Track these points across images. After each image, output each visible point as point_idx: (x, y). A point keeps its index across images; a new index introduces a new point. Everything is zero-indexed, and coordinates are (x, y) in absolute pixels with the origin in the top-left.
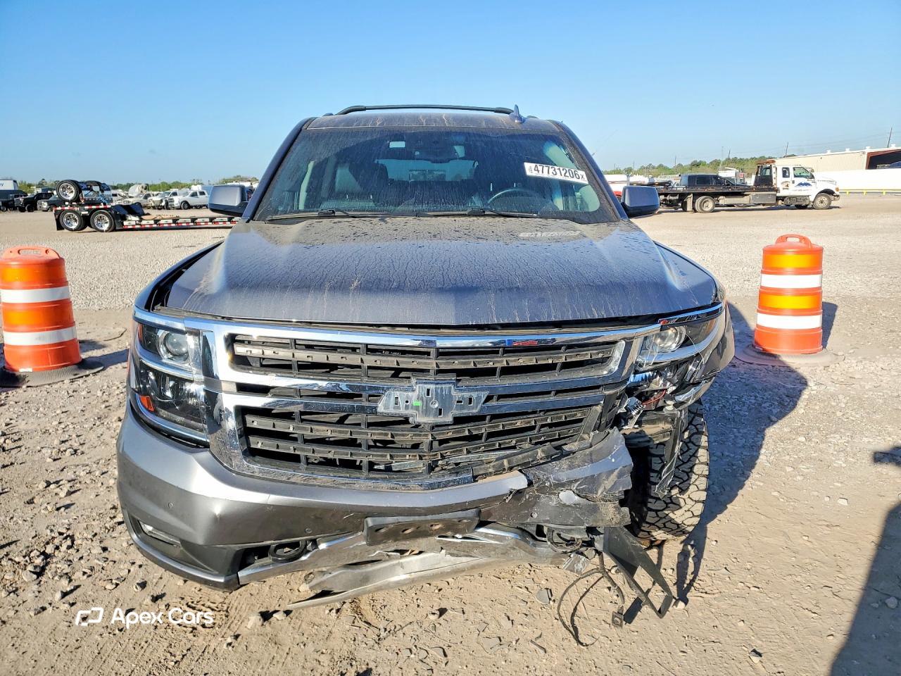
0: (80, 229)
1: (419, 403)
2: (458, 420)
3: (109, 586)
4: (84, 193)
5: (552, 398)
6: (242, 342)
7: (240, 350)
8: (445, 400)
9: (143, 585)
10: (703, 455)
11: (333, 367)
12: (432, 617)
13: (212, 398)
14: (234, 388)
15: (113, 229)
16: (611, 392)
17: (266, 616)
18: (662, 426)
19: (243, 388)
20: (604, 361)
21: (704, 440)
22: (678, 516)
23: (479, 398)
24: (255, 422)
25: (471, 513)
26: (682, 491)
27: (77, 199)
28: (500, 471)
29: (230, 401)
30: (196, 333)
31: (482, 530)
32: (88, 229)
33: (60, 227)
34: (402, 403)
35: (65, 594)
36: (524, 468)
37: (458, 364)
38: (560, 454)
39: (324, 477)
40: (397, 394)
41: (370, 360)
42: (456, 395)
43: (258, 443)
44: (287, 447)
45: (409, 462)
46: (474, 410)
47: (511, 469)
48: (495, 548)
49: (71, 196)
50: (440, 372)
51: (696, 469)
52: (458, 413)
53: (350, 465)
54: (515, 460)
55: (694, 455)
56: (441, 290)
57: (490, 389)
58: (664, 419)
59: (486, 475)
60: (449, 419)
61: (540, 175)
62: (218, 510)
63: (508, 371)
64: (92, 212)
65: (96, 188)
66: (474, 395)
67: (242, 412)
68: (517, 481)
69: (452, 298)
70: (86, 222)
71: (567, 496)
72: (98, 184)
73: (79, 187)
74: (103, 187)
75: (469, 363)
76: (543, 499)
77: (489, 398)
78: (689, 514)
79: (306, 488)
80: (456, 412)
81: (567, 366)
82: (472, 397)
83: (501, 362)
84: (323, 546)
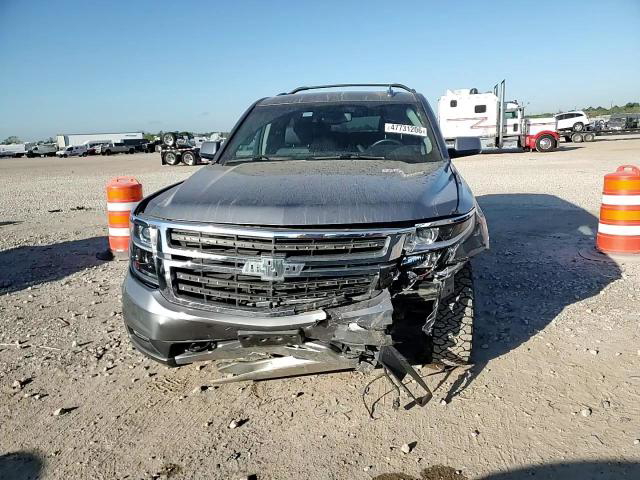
0: (176, 163)
1: (264, 269)
2: (287, 280)
3: (131, 367)
4: (179, 140)
5: (346, 269)
6: (176, 233)
7: (175, 237)
8: (279, 268)
9: (147, 368)
10: (469, 311)
11: (227, 248)
12: (294, 396)
13: (160, 262)
14: (170, 257)
15: (195, 164)
16: (385, 267)
17: (204, 388)
18: (432, 290)
19: (175, 257)
20: (379, 249)
21: (470, 302)
22: (454, 350)
23: (299, 267)
24: (181, 276)
25: (296, 332)
26: (455, 334)
27: (174, 145)
28: (310, 309)
29: (168, 264)
30: (154, 227)
31: (307, 344)
32: (180, 163)
33: (164, 163)
34: (255, 268)
35: (108, 369)
36: (325, 308)
37: (287, 247)
38: (348, 301)
39: (218, 308)
40: (252, 263)
41: (239, 244)
42: (286, 265)
43: (183, 287)
44: (197, 290)
45: (262, 302)
46: (297, 275)
47: (317, 308)
48: (317, 354)
49: (171, 143)
50: (276, 252)
51: (464, 320)
52: (287, 275)
53: (232, 302)
54: (320, 304)
55: (463, 311)
56: (278, 206)
57: (306, 263)
58: (434, 286)
59: (303, 311)
60: (282, 278)
61: (394, 131)
62: (162, 321)
63: (318, 253)
64: (183, 152)
65: (186, 137)
66: (296, 265)
67: (174, 270)
68: (321, 315)
69: (282, 210)
70: (179, 159)
71: (354, 327)
72: (187, 134)
73: (176, 136)
74: (190, 136)
75: (293, 248)
76: (340, 327)
77: (305, 268)
78: (462, 349)
79: (208, 312)
80: (285, 275)
81: (354, 251)
82: (296, 268)
83: (313, 247)
84: (220, 346)
